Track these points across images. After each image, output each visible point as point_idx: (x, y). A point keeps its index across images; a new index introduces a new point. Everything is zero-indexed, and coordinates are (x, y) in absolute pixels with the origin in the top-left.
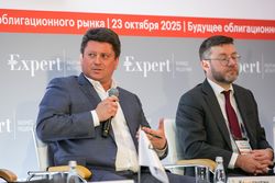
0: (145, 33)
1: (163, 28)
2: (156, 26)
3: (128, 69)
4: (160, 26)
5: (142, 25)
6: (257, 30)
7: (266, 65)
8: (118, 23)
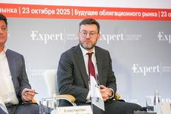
0: (45, 16)
1: (58, 13)
2: (53, 12)
3: (33, 39)
4: (56, 12)
5: (43, 12)
6: (122, 14)
7: (128, 36)
8: (26, 10)
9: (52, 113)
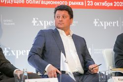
1: (115, 5)
2: (111, 4)
3: (96, 25)
8: (90, 3)
9: (109, 81)
